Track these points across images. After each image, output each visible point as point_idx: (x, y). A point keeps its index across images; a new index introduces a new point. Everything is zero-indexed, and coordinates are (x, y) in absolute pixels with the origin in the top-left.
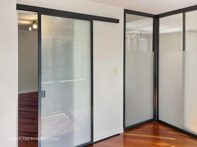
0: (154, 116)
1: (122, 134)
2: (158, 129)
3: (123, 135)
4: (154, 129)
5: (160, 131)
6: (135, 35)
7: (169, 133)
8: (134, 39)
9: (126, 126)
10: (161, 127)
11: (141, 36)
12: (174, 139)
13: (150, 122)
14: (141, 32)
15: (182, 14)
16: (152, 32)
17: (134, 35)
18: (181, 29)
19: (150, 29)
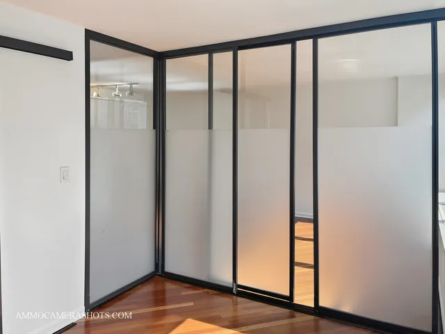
0: (156, 265)
1: (82, 322)
2: (163, 292)
3: (84, 324)
4: (156, 293)
5: (168, 295)
6: (117, 91)
7: (182, 293)
8: (117, 99)
9: (92, 301)
10: (170, 286)
11: (131, 94)
12: (192, 304)
13: (148, 280)
14: (131, 84)
15: (206, 56)
16: (151, 87)
17: (115, 90)
18: (205, 86)
19: (147, 79)
